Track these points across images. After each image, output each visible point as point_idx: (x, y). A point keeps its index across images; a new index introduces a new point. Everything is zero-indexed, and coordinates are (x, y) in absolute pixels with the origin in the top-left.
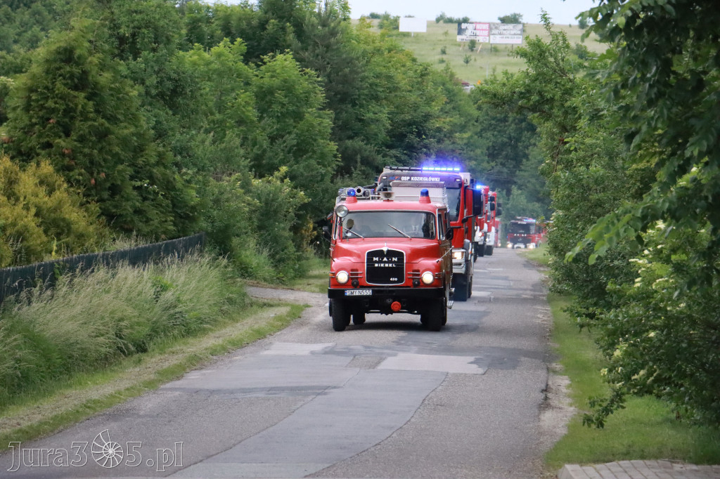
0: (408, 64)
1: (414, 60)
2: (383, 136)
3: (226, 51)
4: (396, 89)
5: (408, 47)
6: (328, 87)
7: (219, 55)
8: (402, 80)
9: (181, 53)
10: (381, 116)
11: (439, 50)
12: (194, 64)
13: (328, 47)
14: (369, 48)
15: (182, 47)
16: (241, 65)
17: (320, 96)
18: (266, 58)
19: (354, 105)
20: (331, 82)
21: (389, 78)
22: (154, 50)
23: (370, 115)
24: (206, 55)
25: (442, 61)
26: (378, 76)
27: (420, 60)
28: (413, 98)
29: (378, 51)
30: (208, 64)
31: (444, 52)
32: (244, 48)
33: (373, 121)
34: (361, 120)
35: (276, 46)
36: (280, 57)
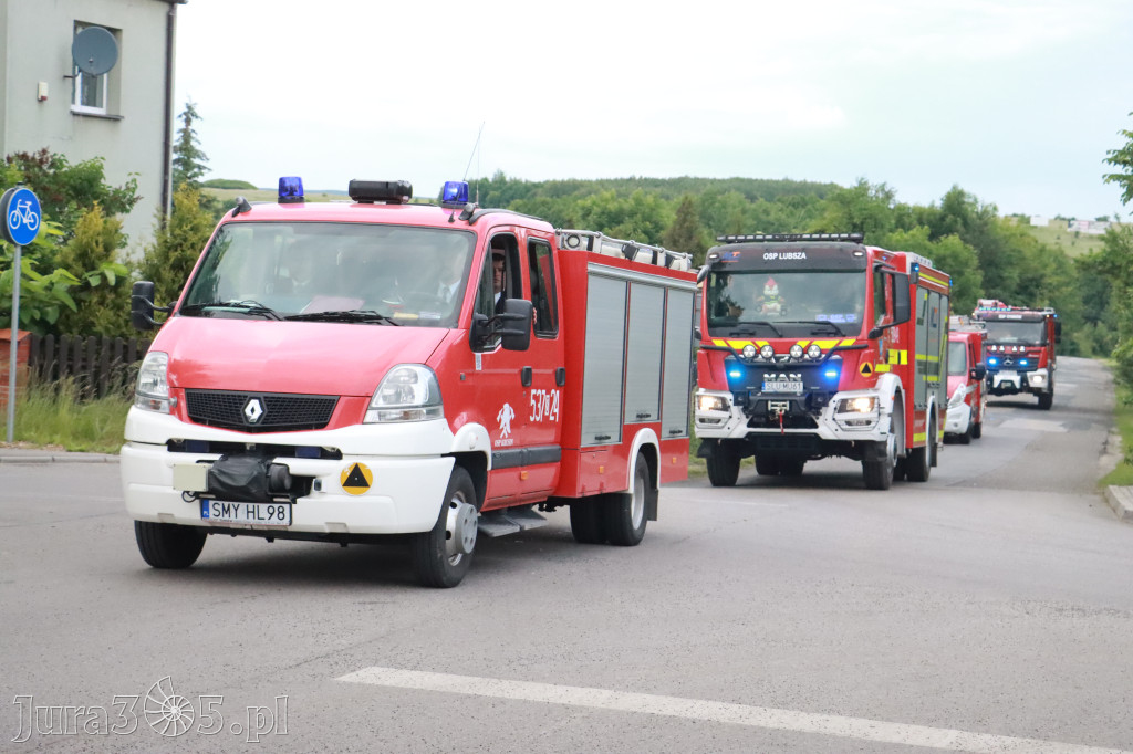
0: (1033, 244)
1: (1036, 242)
2: (1014, 287)
3: (918, 234)
4: (1023, 259)
5: (1032, 233)
6: (981, 256)
7: (913, 236)
8: (1028, 253)
9: (890, 234)
10: (1013, 275)
11: (1055, 236)
12: (898, 241)
13: (982, 232)
14: (1008, 233)
15: (891, 231)
16: (927, 243)
17: (975, 262)
18: (942, 238)
19: (997, 267)
20: (982, 252)
21: (1020, 252)
22: (874, 232)
23: (1006, 275)
24: (906, 236)
25: (1057, 244)
26: (1013, 250)
27: (1040, 242)
28: (1035, 264)
29: (1013, 235)
30: (906, 241)
31: (1058, 238)
32: (929, 232)
33: (1007, 278)
34: (1001, 277)
35: (950, 231)
36: (951, 237)
